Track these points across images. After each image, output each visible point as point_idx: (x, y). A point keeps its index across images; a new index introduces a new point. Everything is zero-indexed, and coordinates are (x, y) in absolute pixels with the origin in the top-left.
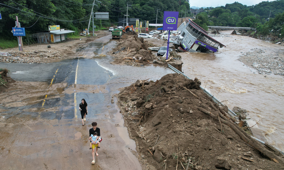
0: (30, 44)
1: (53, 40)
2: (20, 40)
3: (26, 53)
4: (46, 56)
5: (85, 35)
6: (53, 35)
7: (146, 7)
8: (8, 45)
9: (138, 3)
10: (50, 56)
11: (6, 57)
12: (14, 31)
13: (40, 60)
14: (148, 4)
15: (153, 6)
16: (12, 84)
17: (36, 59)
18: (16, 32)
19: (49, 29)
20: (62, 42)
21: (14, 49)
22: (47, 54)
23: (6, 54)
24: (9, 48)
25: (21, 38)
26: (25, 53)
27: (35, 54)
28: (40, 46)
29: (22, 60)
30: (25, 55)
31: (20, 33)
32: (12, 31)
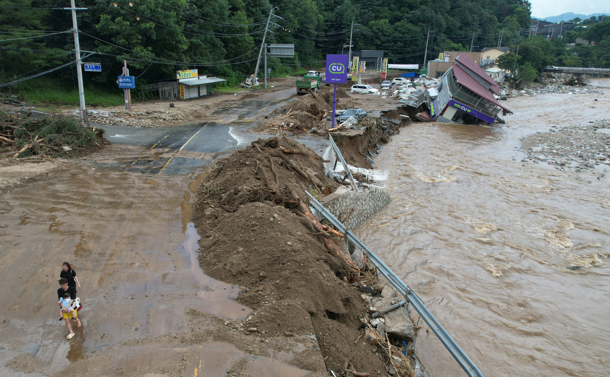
0: (146, 101)
1: (183, 95)
2: (128, 94)
3: (135, 113)
4: (161, 118)
5: (250, 86)
6: (184, 87)
7: (403, 26)
8: (113, 102)
9: (386, 17)
10: (167, 118)
11: (106, 117)
12: (120, 81)
13: (150, 123)
14: (409, 19)
15: (419, 23)
16: (108, 146)
17: (147, 122)
18: (123, 82)
19: (178, 76)
20: (200, 97)
21: (120, 107)
22: (163, 116)
23: (107, 114)
24: (113, 106)
25: (129, 91)
26: (132, 113)
27: (147, 116)
28: (159, 103)
29: (127, 122)
30: (132, 115)
31: (128, 85)
32: (117, 82)
